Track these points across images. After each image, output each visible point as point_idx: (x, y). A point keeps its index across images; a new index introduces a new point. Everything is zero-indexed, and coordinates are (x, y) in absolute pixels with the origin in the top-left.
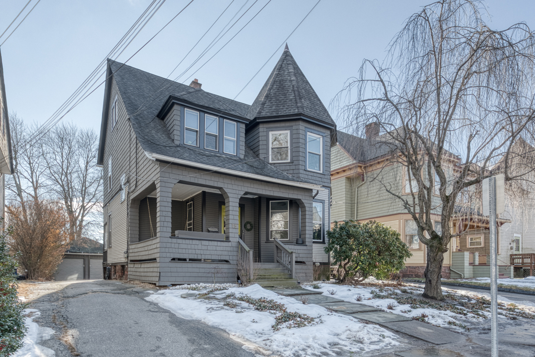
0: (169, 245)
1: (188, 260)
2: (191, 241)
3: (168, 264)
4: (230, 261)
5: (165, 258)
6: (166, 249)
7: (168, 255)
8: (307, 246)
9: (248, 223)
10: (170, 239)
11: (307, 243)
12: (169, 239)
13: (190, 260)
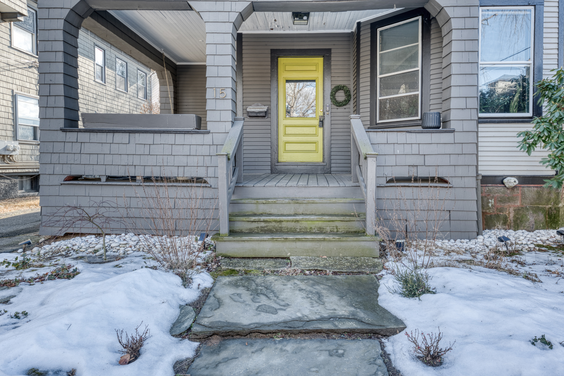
0: (59, 147)
1: (104, 179)
2: (110, 135)
3: (57, 188)
4: (208, 180)
5: (52, 177)
6: (53, 155)
7: (58, 169)
8: (453, 131)
9: (338, 89)
10: (62, 134)
11: (453, 125)
12: (61, 132)
13: (110, 178)
